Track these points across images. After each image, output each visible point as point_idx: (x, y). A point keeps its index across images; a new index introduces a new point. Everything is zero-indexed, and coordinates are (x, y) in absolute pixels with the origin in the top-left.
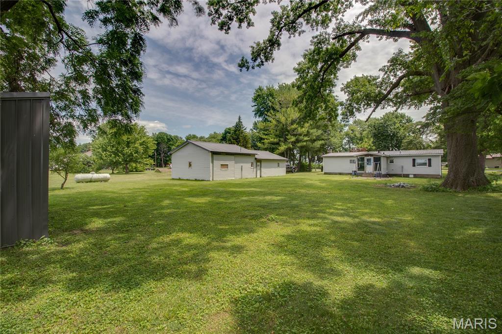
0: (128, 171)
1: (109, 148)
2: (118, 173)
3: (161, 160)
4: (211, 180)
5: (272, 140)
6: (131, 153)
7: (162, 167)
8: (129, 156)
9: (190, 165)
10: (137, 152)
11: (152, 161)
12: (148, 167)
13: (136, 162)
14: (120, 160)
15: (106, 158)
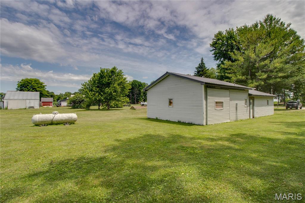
0: (109, 108)
1: (94, 89)
2: (103, 110)
3: (134, 99)
4: (204, 124)
5: (241, 77)
6: (111, 92)
7: (135, 104)
8: (110, 95)
9: (170, 103)
10: (115, 91)
11: (128, 99)
12: (125, 104)
13: (115, 99)
14: (102, 98)
15: (91, 97)
